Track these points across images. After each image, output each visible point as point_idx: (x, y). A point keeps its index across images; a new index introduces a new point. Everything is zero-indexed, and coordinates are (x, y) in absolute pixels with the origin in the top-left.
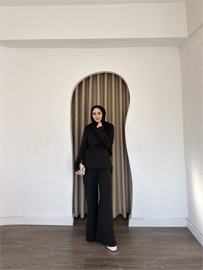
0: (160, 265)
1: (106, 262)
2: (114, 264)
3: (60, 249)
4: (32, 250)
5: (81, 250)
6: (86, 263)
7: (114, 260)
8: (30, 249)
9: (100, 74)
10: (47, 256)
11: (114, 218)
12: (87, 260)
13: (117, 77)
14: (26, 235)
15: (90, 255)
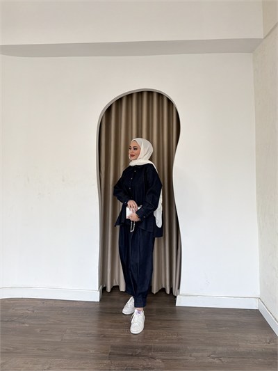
0: (213, 358)
1: (139, 351)
2: (150, 354)
3: (78, 332)
4: (41, 331)
5: (107, 333)
6: (113, 351)
7: (150, 349)
8: (38, 330)
10: (60, 340)
11: (154, 293)
12: (113, 347)
14: (35, 311)
15: (118, 341)
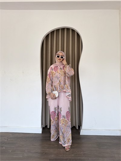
4: (12, 151)
5: (46, 152)
9: (62, 29)
10: (22, 157)
13: (73, 31)
14: (9, 140)
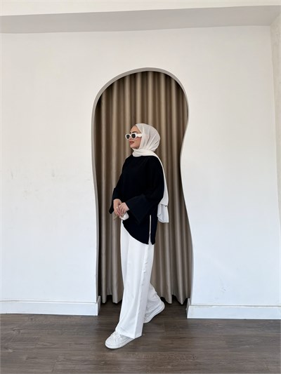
8: (24, 358)
10: (50, 371)
13: (168, 78)
14: (22, 331)
